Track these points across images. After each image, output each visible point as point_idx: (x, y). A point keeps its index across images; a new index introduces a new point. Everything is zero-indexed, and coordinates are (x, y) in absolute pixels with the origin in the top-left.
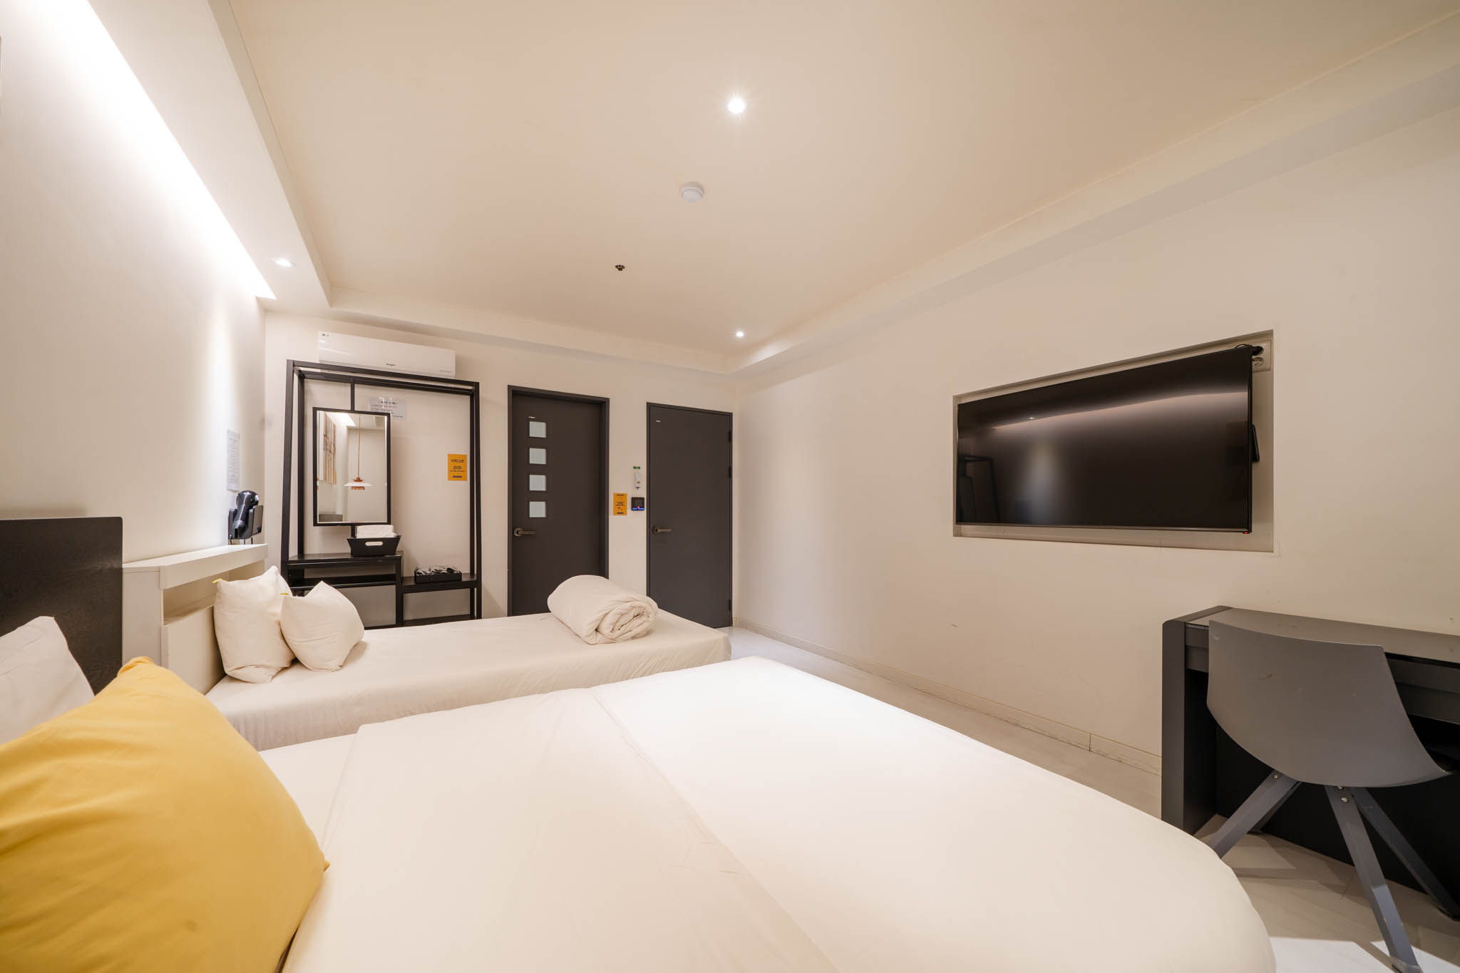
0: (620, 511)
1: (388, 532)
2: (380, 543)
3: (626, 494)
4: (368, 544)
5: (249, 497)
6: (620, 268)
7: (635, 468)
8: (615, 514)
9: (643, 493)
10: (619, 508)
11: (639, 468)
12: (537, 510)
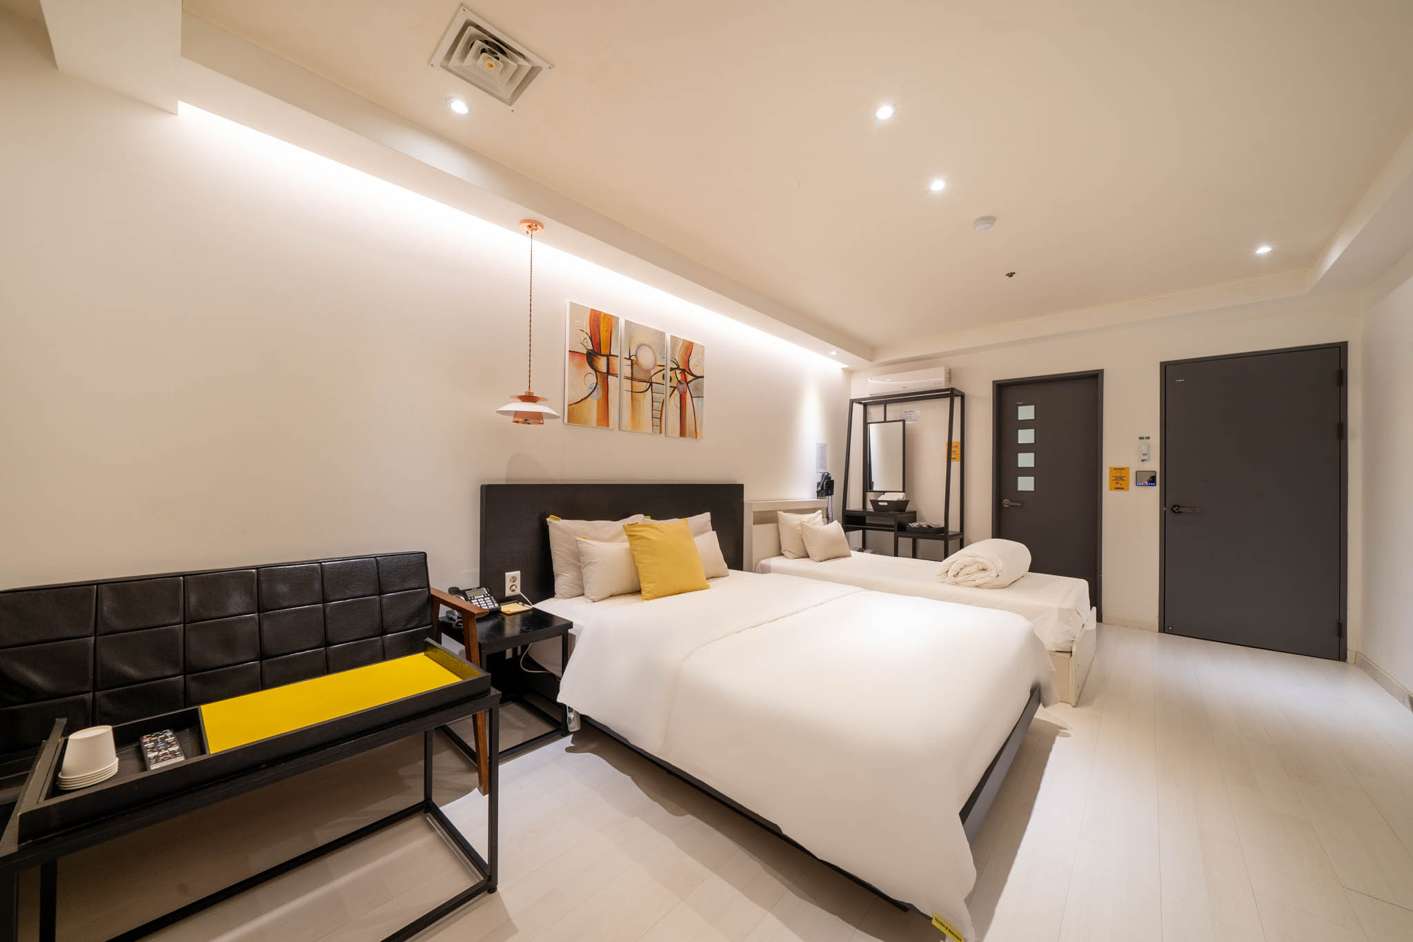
0: (1119, 486)
1: (900, 496)
2: (886, 504)
3: (1128, 468)
4: (880, 504)
5: (827, 476)
6: (1011, 275)
7: (1141, 438)
8: (1111, 489)
9: (1154, 465)
10: (1117, 483)
11: (1148, 438)
12: (1026, 484)
